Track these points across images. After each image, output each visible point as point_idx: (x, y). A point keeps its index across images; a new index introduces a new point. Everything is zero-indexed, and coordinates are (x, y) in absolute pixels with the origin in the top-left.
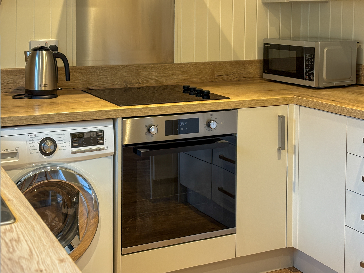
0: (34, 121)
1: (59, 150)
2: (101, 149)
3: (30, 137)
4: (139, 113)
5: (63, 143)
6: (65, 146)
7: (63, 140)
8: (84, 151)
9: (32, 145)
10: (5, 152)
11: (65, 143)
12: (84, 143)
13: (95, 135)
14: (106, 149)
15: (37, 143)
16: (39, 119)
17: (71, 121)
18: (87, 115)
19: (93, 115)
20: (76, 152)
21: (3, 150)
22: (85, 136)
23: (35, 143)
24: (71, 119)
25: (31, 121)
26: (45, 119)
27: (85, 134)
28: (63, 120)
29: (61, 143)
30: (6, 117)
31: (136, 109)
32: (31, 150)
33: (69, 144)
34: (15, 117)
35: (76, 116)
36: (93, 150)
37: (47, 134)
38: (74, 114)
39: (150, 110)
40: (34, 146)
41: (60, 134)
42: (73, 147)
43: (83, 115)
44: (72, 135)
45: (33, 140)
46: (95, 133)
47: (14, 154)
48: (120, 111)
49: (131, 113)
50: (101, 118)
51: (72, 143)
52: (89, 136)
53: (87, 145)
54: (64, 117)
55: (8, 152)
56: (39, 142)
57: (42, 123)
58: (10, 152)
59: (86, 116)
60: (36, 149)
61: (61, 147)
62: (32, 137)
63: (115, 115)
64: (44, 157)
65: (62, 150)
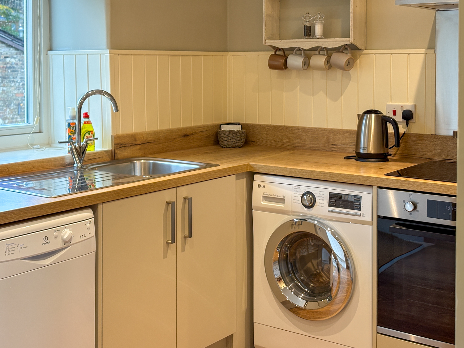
0: (297, 174)
1: (318, 206)
2: (356, 215)
3: (296, 188)
4: (396, 185)
5: (321, 200)
6: (323, 203)
7: (322, 197)
8: (340, 213)
9: (296, 195)
10: (275, 197)
11: (323, 200)
12: (341, 205)
13: (353, 200)
14: (363, 216)
15: (300, 194)
16: (301, 173)
17: (327, 180)
18: (343, 177)
19: (348, 178)
20: (332, 211)
21: (273, 195)
22: (343, 198)
23: (298, 194)
24: (327, 178)
25: (294, 174)
26: (306, 174)
27: (343, 196)
28: (320, 178)
29: (320, 200)
30: (276, 167)
31: (392, 180)
32: (295, 200)
33: (327, 202)
34: (283, 168)
35: (331, 176)
36: (349, 214)
37: (309, 189)
38: (330, 174)
39: (409, 184)
40: (297, 197)
41: (320, 191)
42: (330, 206)
43: (338, 176)
44: (331, 193)
45: (297, 191)
46: (353, 197)
47: (282, 201)
48: (374, 178)
49: (387, 184)
50: (355, 182)
51: (330, 202)
52: (346, 199)
53: (344, 207)
54: (322, 175)
55: (277, 197)
56: (301, 194)
57: (303, 177)
58: (278, 197)
59: (341, 178)
60: (299, 200)
61: (320, 203)
62: (296, 189)
63: (369, 182)
64: (305, 209)
65: (320, 206)
